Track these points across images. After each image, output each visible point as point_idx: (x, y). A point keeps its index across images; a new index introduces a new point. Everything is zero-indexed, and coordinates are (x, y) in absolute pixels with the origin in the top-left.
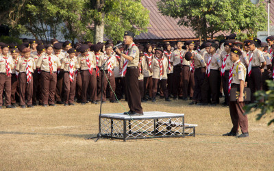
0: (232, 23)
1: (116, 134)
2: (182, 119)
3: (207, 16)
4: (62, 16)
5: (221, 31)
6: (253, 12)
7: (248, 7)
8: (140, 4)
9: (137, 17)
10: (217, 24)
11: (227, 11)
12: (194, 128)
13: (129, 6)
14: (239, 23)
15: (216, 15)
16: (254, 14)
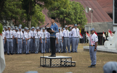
0: (74, 21)
1: (47, 65)
2: (71, 59)
3: (66, 18)
4: (13, 17)
5: (70, 25)
6: (81, 17)
7: (80, 15)
8: (42, 12)
9: (41, 18)
10: (69, 22)
11: (73, 16)
12: (75, 63)
13: (38, 13)
14: (77, 22)
15: (69, 18)
16: (82, 18)
